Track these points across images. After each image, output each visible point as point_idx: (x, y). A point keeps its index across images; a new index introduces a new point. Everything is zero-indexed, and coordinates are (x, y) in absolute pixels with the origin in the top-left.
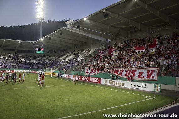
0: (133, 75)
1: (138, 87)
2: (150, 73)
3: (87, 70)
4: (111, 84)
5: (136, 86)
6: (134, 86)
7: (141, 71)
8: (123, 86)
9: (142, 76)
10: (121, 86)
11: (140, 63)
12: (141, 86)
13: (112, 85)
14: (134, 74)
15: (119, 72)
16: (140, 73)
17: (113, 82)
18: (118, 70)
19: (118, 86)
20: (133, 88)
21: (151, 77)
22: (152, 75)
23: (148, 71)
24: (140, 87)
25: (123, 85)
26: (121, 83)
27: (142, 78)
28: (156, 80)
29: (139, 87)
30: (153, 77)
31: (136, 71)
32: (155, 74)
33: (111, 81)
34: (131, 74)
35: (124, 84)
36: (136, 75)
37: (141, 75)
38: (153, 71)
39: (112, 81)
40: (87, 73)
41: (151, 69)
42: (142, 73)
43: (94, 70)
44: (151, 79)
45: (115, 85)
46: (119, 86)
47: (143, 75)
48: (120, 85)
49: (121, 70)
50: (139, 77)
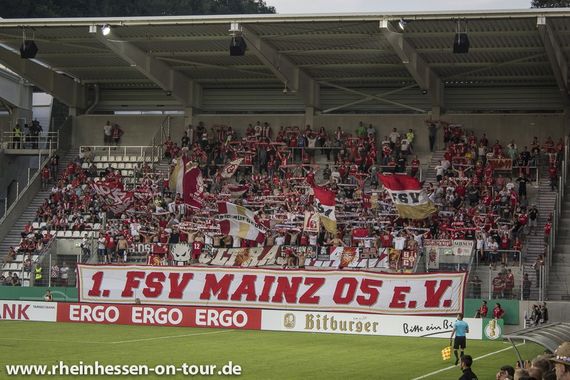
0: (367, 296)
1: (431, 331)
2: (436, 289)
3: (98, 278)
4: (315, 330)
5: (424, 328)
6: (416, 328)
7: (401, 281)
8: (372, 333)
9: (407, 301)
10: (364, 332)
11: (358, 255)
12: (442, 327)
13: (322, 330)
14: (375, 295)
15: (303, 289)
16: (398, 290)
17: (325, 318)
18: (297, 281)
19: (348, 332)
20: (410, 334)
21: (442, 301)
22: (445, 297)
23: (430, 285)
24: (438, 330)
25: (371, 328)
26: (364, 322)
27: (407, 308)
28: (460, 312)
29: (434, 331)
30: (448, 303)
31: (379, 283)
32: (454, 294)
33: (315, 319)
34: (359, 292)
35: (375, 324)
36: (380, 298)
37: (403, 297)
38: (446, 284)
39: (321, 319)
40: (95, 292)
41: (439, 278)
42: (407, 289)
43: (149, 282)
44: (441, 308)
45: (338, 331)
46: (354, 332)
47: (409, 298)
48: (359, 328)
49: (309, 280)
50: (394, 304)
